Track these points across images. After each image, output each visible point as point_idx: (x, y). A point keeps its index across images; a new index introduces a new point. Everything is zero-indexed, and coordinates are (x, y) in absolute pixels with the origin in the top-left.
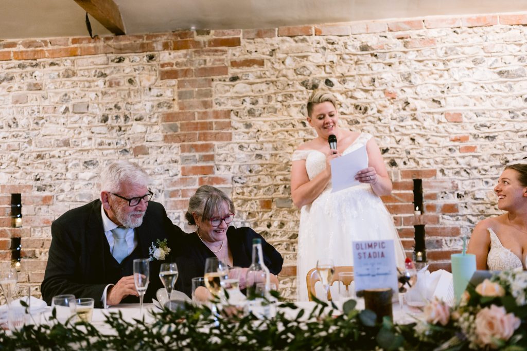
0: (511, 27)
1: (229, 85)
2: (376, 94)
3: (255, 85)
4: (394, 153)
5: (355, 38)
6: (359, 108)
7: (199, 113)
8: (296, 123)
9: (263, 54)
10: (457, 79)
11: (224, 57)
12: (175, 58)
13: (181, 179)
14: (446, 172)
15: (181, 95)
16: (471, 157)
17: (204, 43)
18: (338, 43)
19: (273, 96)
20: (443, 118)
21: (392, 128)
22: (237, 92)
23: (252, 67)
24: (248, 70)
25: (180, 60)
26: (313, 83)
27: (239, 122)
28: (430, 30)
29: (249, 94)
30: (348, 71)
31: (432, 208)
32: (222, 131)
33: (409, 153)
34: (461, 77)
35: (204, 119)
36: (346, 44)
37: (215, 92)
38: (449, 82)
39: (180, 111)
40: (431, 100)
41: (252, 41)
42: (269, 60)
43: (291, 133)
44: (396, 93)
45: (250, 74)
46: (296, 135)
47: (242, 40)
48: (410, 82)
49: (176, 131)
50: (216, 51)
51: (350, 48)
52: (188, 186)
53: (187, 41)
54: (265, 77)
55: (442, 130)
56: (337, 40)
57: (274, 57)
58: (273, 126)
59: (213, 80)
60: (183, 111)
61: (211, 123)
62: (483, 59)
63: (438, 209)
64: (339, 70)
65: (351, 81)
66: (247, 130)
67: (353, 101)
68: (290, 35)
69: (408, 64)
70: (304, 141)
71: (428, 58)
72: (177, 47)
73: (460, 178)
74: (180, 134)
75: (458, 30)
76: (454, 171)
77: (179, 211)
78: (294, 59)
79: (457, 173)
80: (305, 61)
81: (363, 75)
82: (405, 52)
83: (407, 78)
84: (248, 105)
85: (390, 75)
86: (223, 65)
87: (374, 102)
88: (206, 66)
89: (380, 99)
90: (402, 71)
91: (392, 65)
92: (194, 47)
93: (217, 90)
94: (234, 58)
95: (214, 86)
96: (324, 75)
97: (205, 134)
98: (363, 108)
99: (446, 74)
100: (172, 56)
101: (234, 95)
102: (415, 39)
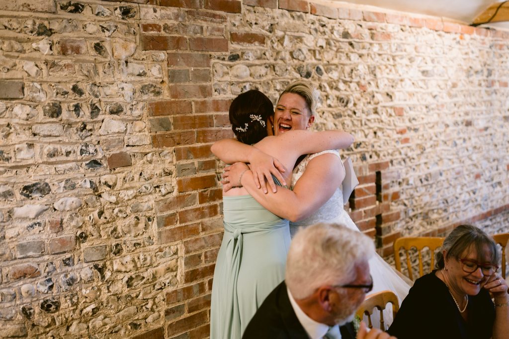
0: (429, 31)
1: (227, 66)
2: (352, 86)
3: (254, 67)
4: (364, 147)
5: (340, 23)
6: (342, 101)
7: (196, 103)
9: (263, 28)
10: (401, 75)
11: (222, 26)
12: (162, 18)
13: (177, 197)
14: (394, 162)
15: (172, 76)
16: (407, 148)
18: (327, 27)
19: (270, 82)
20: (392, 112)
21: (363, 123)
22: (237, 76)
23: (253, 45)
24: (249, 48)
25: (170, 23)
26: (307, 70)
28: (389, 24)
29: (249, 79)
30: (332, 59)
31: (386, 197)
32: (223, 128)
33: (373, 146)
34: (403, 74)
35: (203, 112)
36: (333, 28)
37: (214, 75)
38: (397, 77)
39: (172, 100)
40: (386, 94)
41: (252, 9)
42: (269, 37)
44: (366, 86)
45: (250, 53)
47: (242, 5)
48: (375, 75)
49: (168, 130)
50: (214, 16)
51: (335, 33)
52: (187, 206)
54: (265, 59)
55: (392, 123)
56: (327, 23)
57: (273, 33)
59: (211, 57)
60: (177, 100)
61: (212, 116)
62: (415, 58)
63: (390, 198)
64: (325, 57)
65: (335, 70)
67: (337, 93)
68: (290, 9)
69: (373, 56)
71: (385, 52)
72: (165, 2)
73: (401, 167)
74: (174, 134)
75: (403, 28)
76: (398, 161)
77: (176, 243)
78: (290, 39)
79: (399, 163)
80: (300, 43)
81: (344, 65)
82: (372, 44)
83: (373, 71)
85: (362, 67)
86: (223, 37)
87: (352, 95)
88: (202, 37)
89: (355, 92)
90: (369, 64)
91: (363, 57)
92: (188, 6)
93: (216, 71)
94: (234, 30)
95: (212, 66)
96: (314, 61)
97: (204, 132)
98: (345, 101)
99: (393, 69)
100: (158, 14)
101: (234, 80)
102: (379, 32)
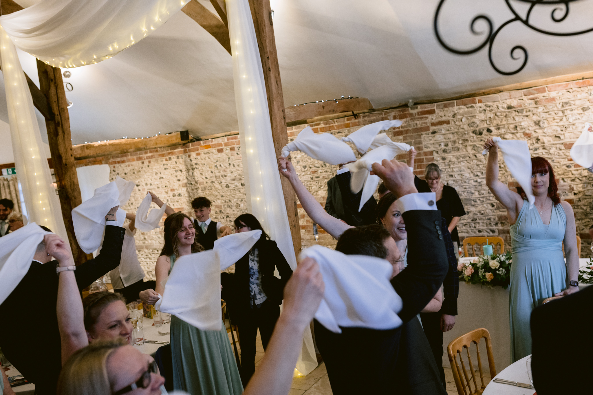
1: (431, 136)
2: (518, 135)
3: (446, 135)
5: (504, 102)
8: (471, 156)
9: (449, 117)
10: (571, 121)
11: (427, 121)
14: (566, 180)
16: (582, 170)
17: (415, 114)
18: (493, 107)
19: (457, 140)
20: (562, 147)
22: (435, 140)
23: (443, 125)
24: (441, 127)
25: (403, 125)
26: (479, 131)
27: (439, 157)
28: (551, 92)
29: (443, 141)
30: (501, 122)
34: (575, 120)
36: (498, 106)
37: (424, 141)
38: (566, 124)
40: (554, 136)
41: (442, 110)
42: (453, 120)
43: (468, 161)
44: (531, 133)
45: (443, 129)
46: (472, 163)
47: (436, 110)
48: (540, 126)
50: (422, 118)
51: (500, 108)
53: (406, 114)
54: (451, 130)
55: (562, 154)
56: (492, 105)
57: (455, 118)
58: (458, 158)
59: (422, 134)
61: (423, 159)
62: (588, 107)
64: (495, 122)
65: (503, 128)
66: (443, 161)
68: (464, 104)
69: (539, 114)
70: (477, 165)
71: (551, 110)
72: (401, 118)
73: (575, 183)
75: (570, 90)
76: (571, 179)
78: (467, 118)
79: (573, 180)
80: (474, 119)
81: (510, 124)
82: (537, 108)
83: (537, 123)
84: (443, 147)
85: (526, 123)
86: (427, 125)
88: (417, 127)
89: (520, 138)
90: (534, 120)
91: (528, 116)
92: (410, 117)
94: (433, 121)
95: (423, 138)
96: (486, 126)
97: (420, 165)
99: (564, 118)
101: (435, 142)
102: (542, 99)
